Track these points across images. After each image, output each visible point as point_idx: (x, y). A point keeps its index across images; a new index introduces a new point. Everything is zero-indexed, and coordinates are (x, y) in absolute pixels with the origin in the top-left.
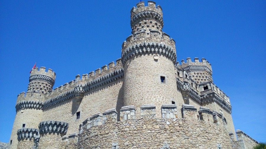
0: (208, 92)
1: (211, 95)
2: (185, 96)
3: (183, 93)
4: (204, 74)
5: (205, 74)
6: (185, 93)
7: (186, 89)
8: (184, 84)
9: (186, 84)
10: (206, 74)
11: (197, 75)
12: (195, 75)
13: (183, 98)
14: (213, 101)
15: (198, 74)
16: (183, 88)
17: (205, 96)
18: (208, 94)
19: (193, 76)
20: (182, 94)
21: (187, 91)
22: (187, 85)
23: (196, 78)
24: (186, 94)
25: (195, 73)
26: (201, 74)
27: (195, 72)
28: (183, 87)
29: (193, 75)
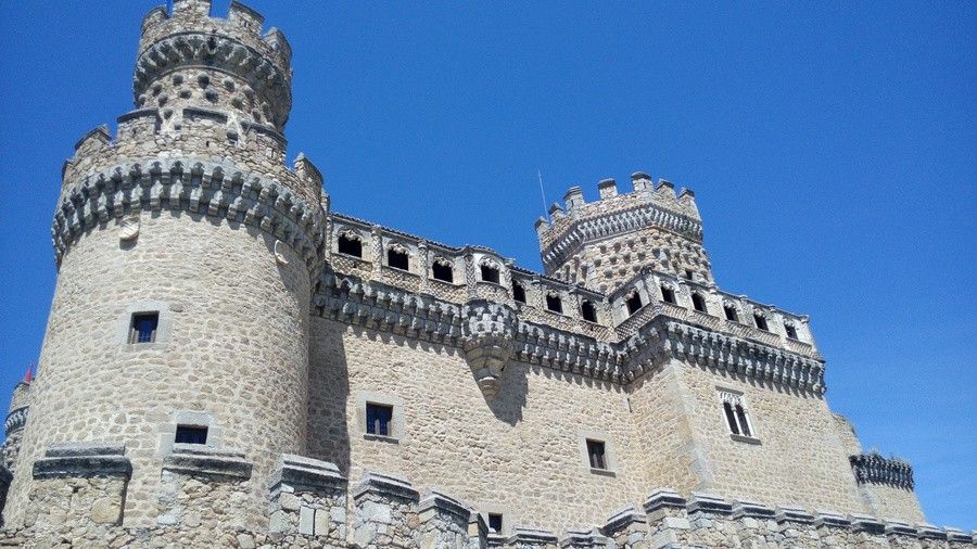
0: (640, 322)
1: (653, 331)
2: (485, 366)
3: (474, 354)
4: (644, 240)
5: (650, 241)
6: (479, 352)
7: (481, 334)
8: (471, 314)
9: (480, 310)
10: (656, 238)
11: (613, 254)
12: (606, 258)
13: (477, 380)
14: (664, 357)
15: (617, 247)
16: (468, 333)
17: (631, 343)
18: (641, 330)
19: (598, 263)
20: (470, 362)
21: (490, 341)
22: (485, 316)
23: (610, 268)
24: (486, 356)
25: (603, 249)
26: (631, 244)
27: (606, 242)
28: (467, 325)
29: (598, 257)
